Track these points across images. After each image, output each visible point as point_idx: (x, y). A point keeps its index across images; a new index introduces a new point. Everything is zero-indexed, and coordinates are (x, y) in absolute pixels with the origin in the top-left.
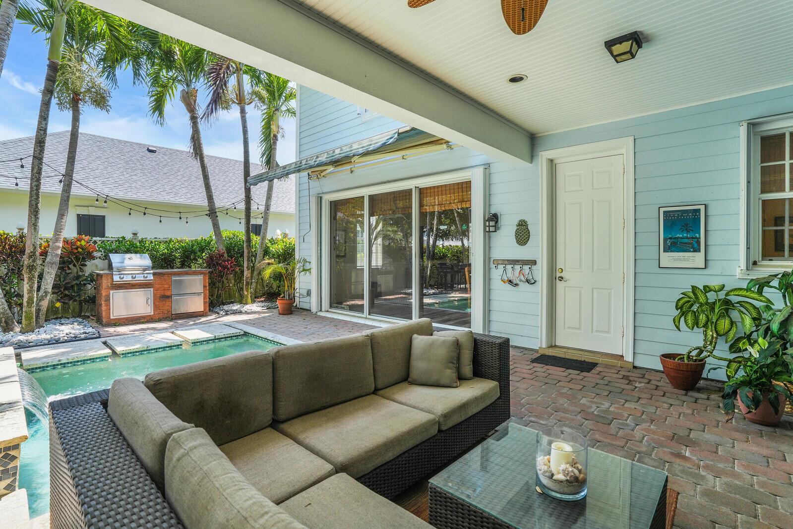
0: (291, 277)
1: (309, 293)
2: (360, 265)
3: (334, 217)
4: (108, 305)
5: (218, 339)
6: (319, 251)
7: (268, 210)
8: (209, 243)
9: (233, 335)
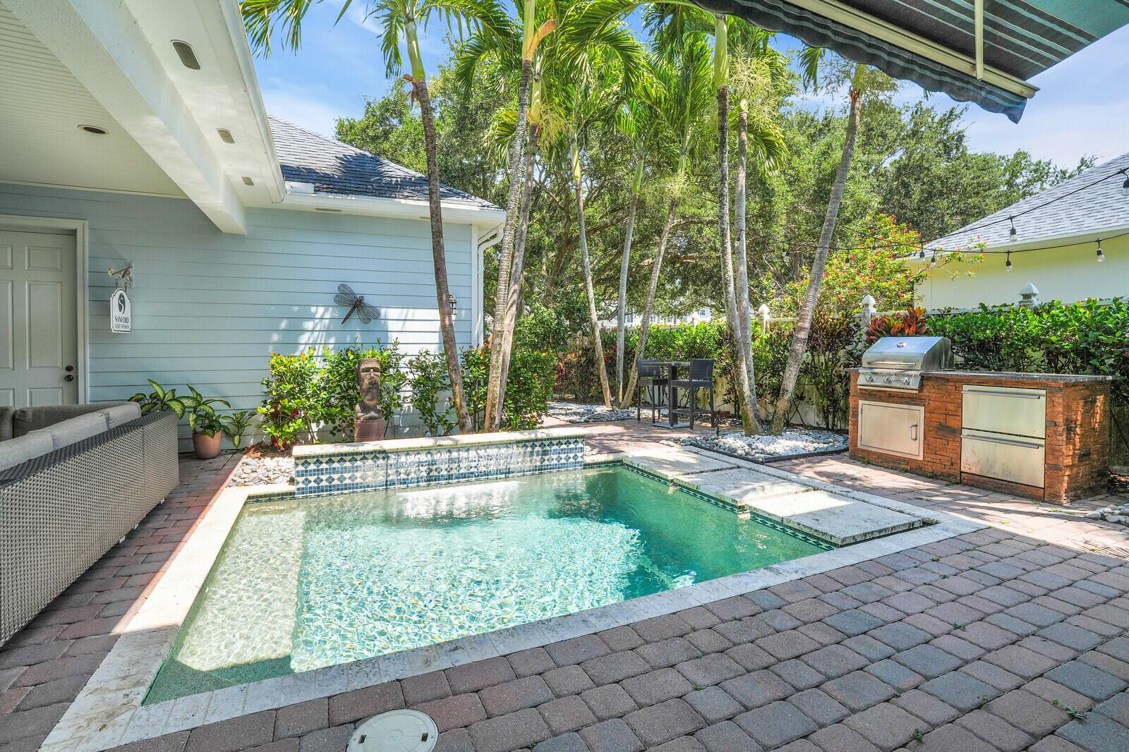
4: (856, 424)
9: (816, 534)
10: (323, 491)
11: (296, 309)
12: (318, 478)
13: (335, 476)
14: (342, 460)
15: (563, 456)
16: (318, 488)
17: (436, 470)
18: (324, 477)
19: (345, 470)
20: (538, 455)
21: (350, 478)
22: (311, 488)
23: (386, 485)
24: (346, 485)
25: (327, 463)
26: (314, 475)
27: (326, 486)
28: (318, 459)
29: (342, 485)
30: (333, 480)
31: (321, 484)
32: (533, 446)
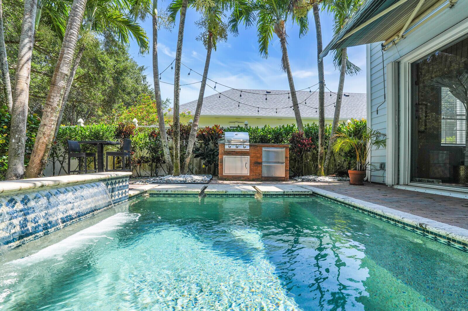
0: (363, 149)
1: (383, 166)
2: (444, 142)
3: (416, 82)
4: (222, 165)
5: (287, 195)
6: (397, 120)
7: (340, 99)
8: (293, 127)
9: (301, 193)
15: (120, 192)
20: (110, 192)
32: (108, 184)
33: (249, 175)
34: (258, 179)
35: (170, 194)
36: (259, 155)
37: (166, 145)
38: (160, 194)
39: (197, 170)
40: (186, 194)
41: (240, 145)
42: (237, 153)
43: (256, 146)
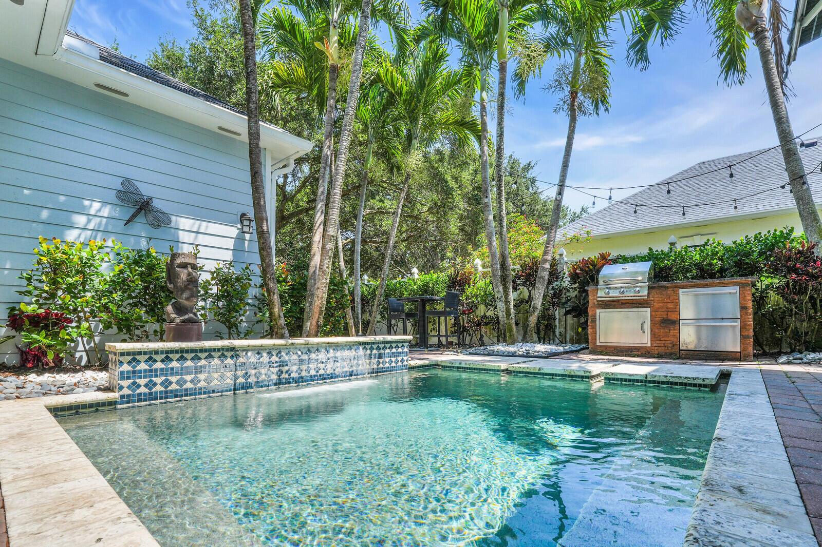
4: (595, 327)
8: (787, 235)
9: (686, 381)
10: (156, 399)
11: (62, 198)
12: (151, 381)
13: (174, 379)
14: (182, 358)
15: (393, 359)
16: (150, 394)
17: (287, 372)
18: (158, 380)
19: (187, 371)
20: (375, 358)
21: (192, 381)
22: (140, 395)
23: (235, 390)
24: (186, 390)
25: (162, 361)
26: (145, 377)
27: (161, 392)
28: (151, 356)
29: (181, 390)
30: (171, 383)
31: (154, 390)
32: (372, 349)
33: (649, 345)
34: (671, 354)
35: (465, 368)
36: (671, 306)
37: (499, 297)
38: (453, 367)
39: (573, 337)
40: (485, 370)
41: (628, 287)
42: (622, 304)
43: (664, 287)
